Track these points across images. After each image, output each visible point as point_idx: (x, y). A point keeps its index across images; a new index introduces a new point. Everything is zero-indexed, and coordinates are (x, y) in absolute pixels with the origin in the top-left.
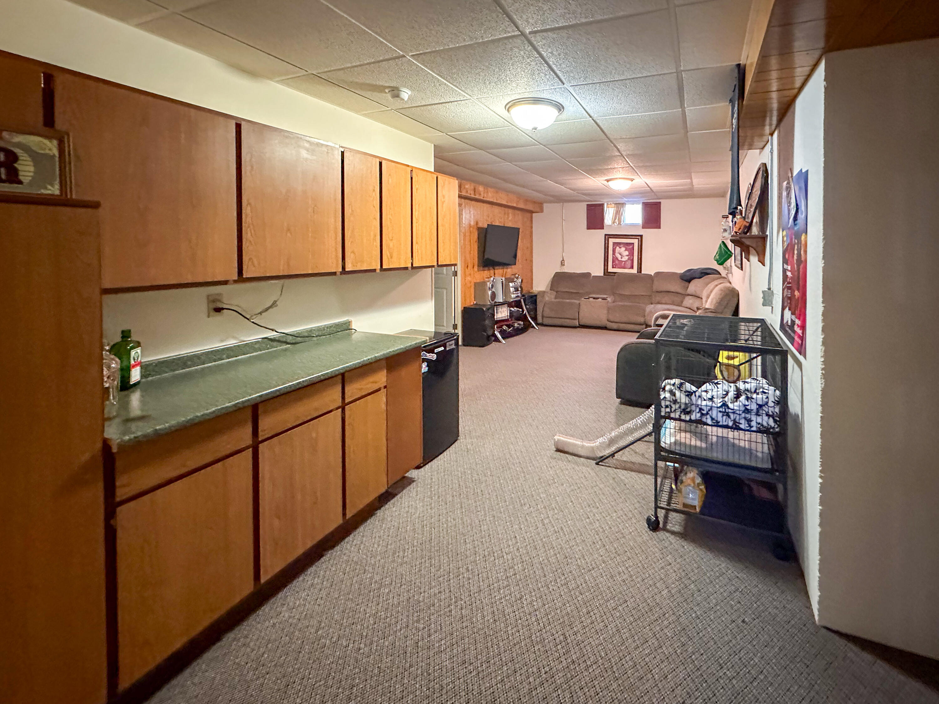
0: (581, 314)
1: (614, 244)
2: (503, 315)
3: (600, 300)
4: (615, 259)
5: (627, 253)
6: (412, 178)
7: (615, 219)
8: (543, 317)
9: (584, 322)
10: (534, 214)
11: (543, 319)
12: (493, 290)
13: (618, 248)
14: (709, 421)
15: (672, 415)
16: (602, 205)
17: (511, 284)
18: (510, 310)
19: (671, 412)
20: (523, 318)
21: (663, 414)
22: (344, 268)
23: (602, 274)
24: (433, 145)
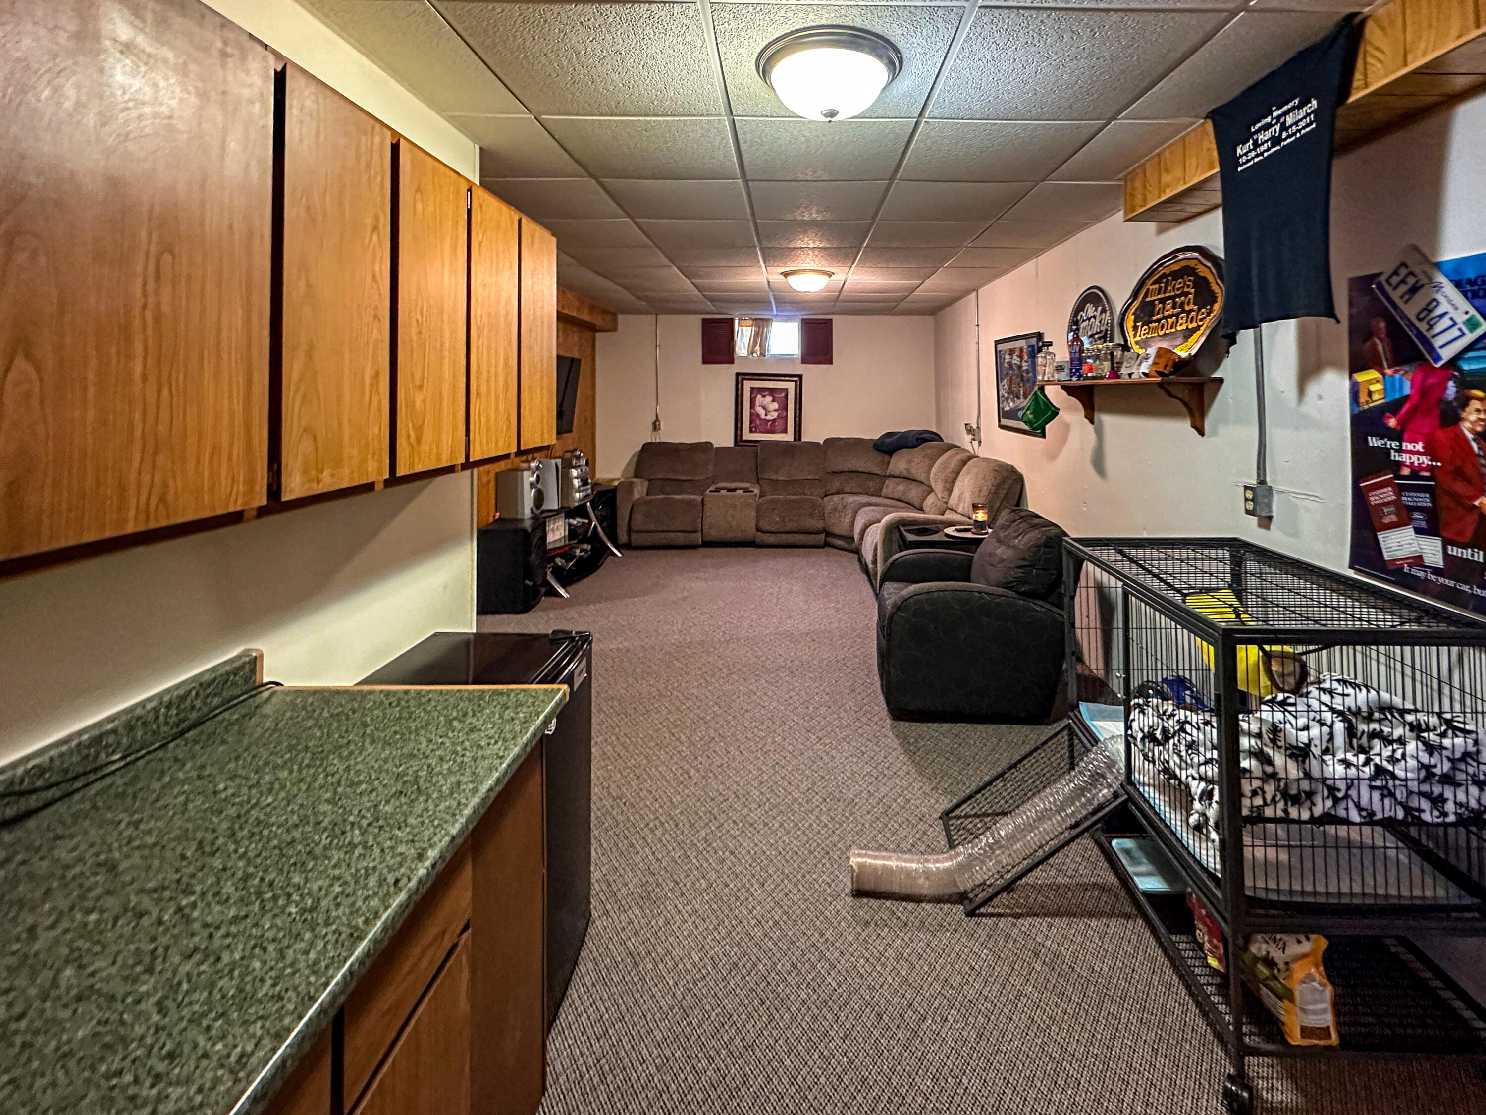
0: (708, 521)
1: (752, 389)
2: (557, 537)
3: (740, 492)
4: (754, 416)
5: (776, 406)
6: (469, 212)
7: (755, 346)
8: (630, 530)
9: (714, 534)
10: (598, 334)
11: (629, 536)
12: (539, 486)
13: (759, 397)
14: (1355, 816)
15: (1269, 812)
16: (732, 321)
17: (574, 472)
18: (570, 525)
19: (1265, 804)
20: (595, 539)
21: (1245, 812)
22: (275, 488)
23: (731, 444)
24: (477, 148)
